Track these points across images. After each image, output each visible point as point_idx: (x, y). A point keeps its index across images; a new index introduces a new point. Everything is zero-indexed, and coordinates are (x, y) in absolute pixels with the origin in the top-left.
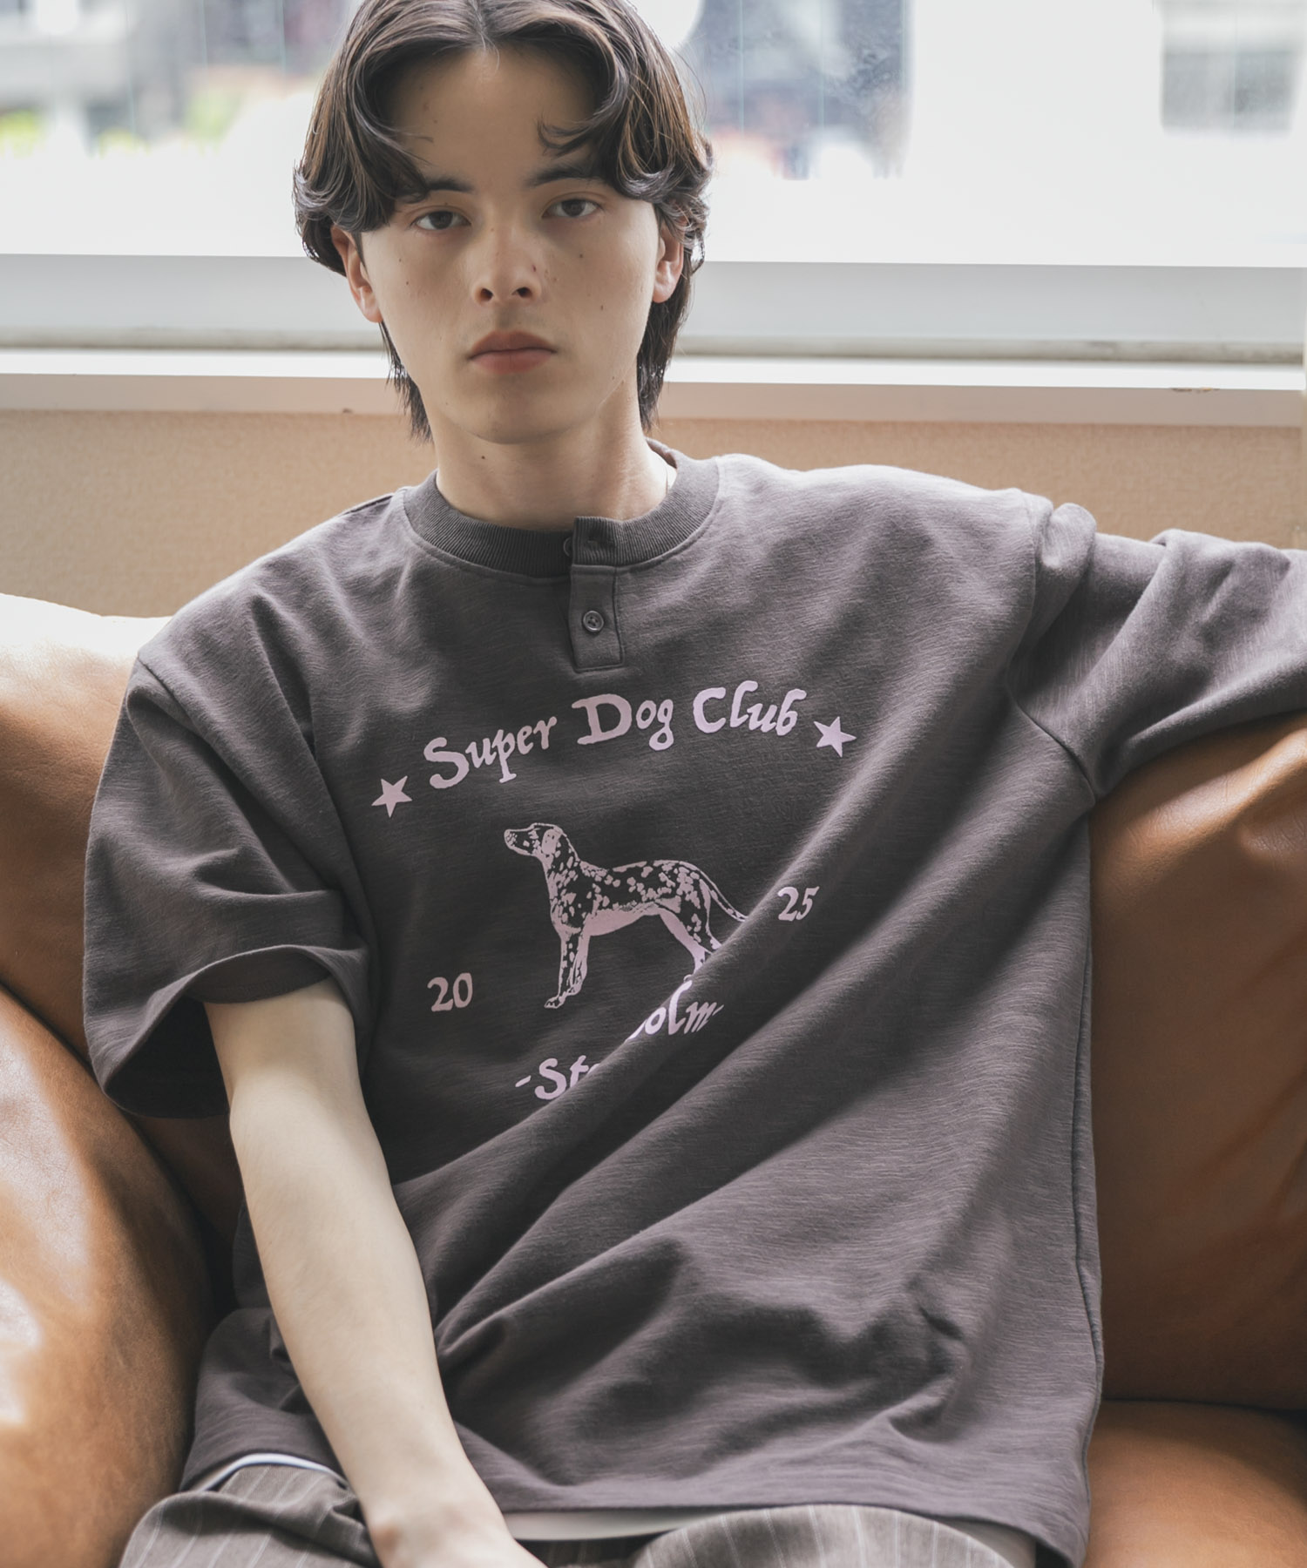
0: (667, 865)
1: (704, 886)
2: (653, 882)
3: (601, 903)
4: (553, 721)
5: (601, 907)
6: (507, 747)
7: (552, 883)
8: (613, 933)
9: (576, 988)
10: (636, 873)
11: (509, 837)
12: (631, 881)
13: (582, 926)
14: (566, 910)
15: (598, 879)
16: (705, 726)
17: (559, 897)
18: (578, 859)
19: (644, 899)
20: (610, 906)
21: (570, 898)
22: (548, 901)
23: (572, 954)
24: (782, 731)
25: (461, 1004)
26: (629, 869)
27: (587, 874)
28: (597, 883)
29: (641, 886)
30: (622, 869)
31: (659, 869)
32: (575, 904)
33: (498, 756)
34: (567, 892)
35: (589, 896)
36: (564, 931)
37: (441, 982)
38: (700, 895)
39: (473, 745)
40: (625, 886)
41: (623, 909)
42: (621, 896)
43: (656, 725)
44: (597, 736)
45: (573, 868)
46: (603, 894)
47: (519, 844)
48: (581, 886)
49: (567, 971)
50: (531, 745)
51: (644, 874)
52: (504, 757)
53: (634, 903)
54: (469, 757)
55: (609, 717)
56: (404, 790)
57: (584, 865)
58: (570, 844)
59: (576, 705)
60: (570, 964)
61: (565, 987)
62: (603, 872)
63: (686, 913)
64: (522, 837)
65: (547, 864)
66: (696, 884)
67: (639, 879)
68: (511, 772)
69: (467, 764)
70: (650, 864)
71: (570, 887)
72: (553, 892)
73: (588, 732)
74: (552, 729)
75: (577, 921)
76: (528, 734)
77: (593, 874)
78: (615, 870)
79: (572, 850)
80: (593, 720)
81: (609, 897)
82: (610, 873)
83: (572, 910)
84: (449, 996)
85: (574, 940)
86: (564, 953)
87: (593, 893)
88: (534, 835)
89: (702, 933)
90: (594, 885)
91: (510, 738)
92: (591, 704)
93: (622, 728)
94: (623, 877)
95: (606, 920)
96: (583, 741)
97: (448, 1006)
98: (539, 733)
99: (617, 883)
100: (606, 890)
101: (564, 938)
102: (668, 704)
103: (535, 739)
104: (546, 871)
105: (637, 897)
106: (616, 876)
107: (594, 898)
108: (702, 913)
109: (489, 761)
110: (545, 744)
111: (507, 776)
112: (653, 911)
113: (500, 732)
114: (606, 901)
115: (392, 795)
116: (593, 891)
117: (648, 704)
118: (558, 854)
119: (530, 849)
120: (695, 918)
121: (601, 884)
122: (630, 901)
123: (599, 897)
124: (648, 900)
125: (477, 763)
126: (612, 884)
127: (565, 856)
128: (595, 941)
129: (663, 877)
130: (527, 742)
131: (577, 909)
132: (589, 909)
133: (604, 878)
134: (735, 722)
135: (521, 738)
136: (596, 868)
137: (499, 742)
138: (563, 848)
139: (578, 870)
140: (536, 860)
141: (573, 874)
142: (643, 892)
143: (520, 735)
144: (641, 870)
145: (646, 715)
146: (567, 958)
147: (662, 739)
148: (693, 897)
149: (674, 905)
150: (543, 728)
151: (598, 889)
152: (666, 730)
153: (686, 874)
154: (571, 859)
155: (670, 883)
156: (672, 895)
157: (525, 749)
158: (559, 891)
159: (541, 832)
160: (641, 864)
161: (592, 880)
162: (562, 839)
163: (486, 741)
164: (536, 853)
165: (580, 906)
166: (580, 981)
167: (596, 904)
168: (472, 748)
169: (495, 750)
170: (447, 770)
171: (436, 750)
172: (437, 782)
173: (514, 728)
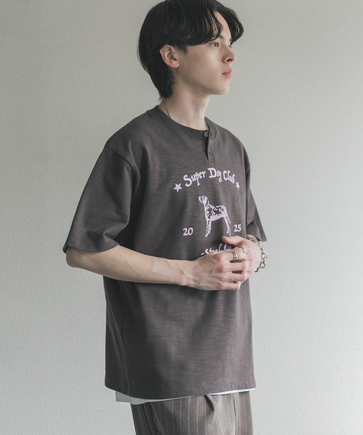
3: (214, 214)
4: (205, 172)
6: (198, 177)
7: (206, 208)
8: (216, 221)
9: (209, 232)
12: (219, 209)
13: (210, 219)
14: (207, 215)
15: (213, 209)
16: (225, 179)
17: (206, 212)
18: (209, 204)
19: (222, 213)
20: (215, 215)
21: (208, 212)
22: (205, 213)
23: (208, 225)
24: (233, 183)
26: (219, 207)
27: (211, 207)
28: (213, 210)
29: (221, 211)
30: (218, 207)
32: (209, 214)
33: (197, 179)
34: (208, 211)
35: (211, 212)
36: (207, 219)
37: (186, 229)
39: (192, 176)
40: (218, 210)
41: (218, 215)
42: (217, 212)
43: (219, 176)
44: (211, 176)
45: (208, 206)
46: (214, 212)
48: (210, 210)
49: (208, 228)
50: (202, 176)
52: (198, 179)
53: (220, 214)
54: (192, 179)
55: (213, 173)
56: (181, 186)
57: (210, 206)
58: (208, 201)
59: (209, 169)
60: (208, 227)
61: (207, 232)
62: (214, 207)
63: (226, 217)
64: (201, 198)
67: (221, 209)
68: (199, 183)
69: (192, 181)
71: (208, 210)
73: (210, 175)
74: (205, 174)
75: (209, 218)
76: (201, 174)
77: (212, 208)
78: (217, 207)
79: (208, 202)
80: (211, 173)
81: (215, 212)
82: (215, 207)
83: (208, 215)
84: (187, 232)
85: (209, 222)
86: (207, 224)
87: (212, 212)
88: (203, 199)
89: (228, 222)
90: (212, 210)
91: (198, 174)
92: (210, 169)
93: (215, 176)
94: (218, 208)
95: (215, 218)
96: (210, 177)
97: (187, 235)
98: (203, 174)
99: (217, 210)
100: (215, 211)
101: (207, 221)
102: (220, 172)
103: (202, 175)
104: (205, 206)
105: (220, 213)
106: (217, 208)
107: (212, 213)
109: (195, 180)
110: (204, 177)
111: (199, 184)
112: (223, 216)
113: (196, 173)
114: (215, 213)
115: (178, 187)
116: (212, 211)
117: (218, 171)
119: (202, 201)
120: (227, 219)
121: (214, 210)
122: (219, 214)
123: (213, 212)
124: (223, 214)
126: (216, 210)
127: (207, 203)
128: (212, 222)
130: (201, 176)
131: (209, 215)
132: (211, 215)
133: (214, 209)
134: (228, 179)
135: (200, 175)
136: (212, 206)
137: (196, 175)
138: (207, 202)
140: (203, 204)
141: (208, 207)
142: (222, 212)
143: (200, 174)
144: (221, 207)
145: (218, 174)
146: (208, 226)
147: (220, 180)
149: (225, 215)
150: (204, 173)
151: (213, 211)
152: (221, 178)
154: (208, 204)
157: (201, 177)
158: (206, 211)
161: (212, 209)
162: (207, 200)
163: (194, 175)
164: (203, 202)
165: (210, 214)
166: (210, 231)
167: (213, 214)
168: (192, 177)
169: (196, 177)
170: (188, 182)
171: (186, 178)
172: (187, 185)
173: (198, 172)
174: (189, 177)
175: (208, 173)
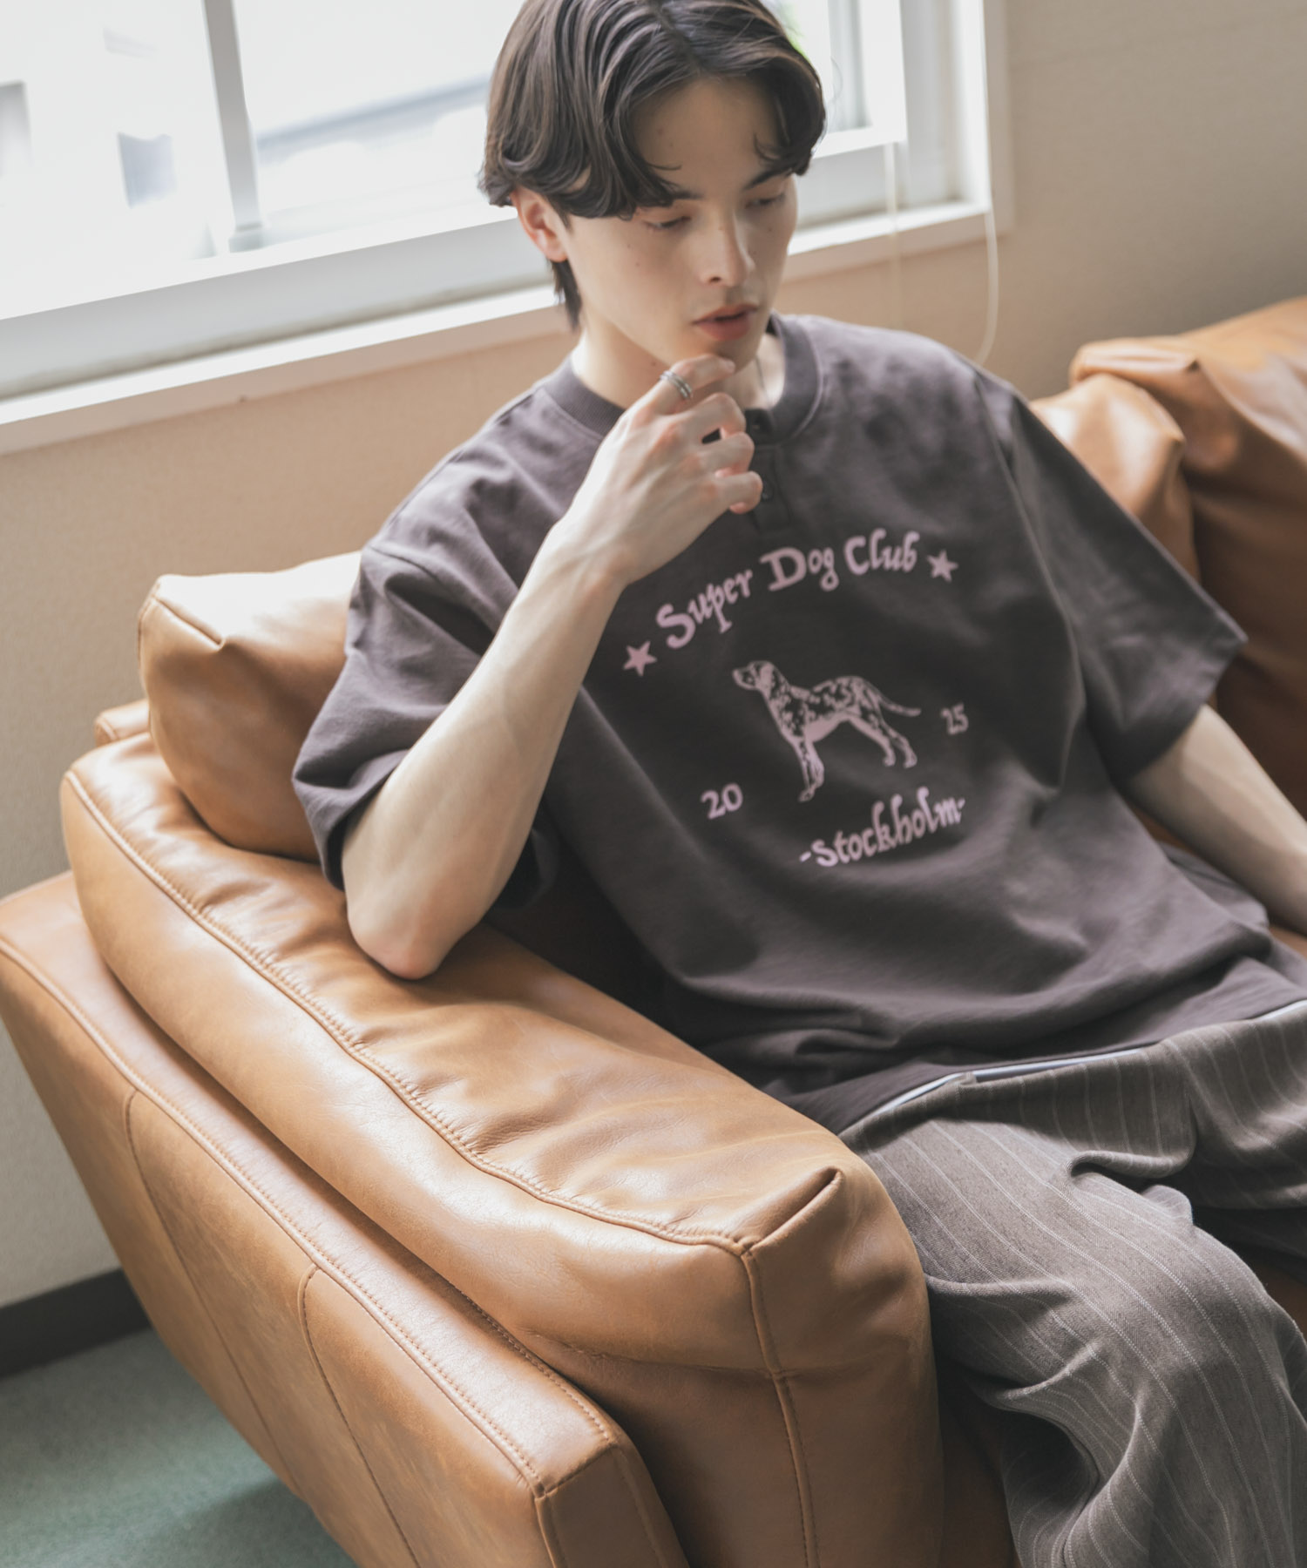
0: (844, 681)
1: (871, 694)
2: (838, 696)
3: (810, 717)
4: (749, 573)
5: (811, 720)
6: (718, 599)
7: (774, 706)
8: (825, 737)
9: (821, 780)
10: (826, 690)
11: (737, 675)
12: (826, 697)
13: (804, 736)
14: (789, 726)
15: (804, 699)
16: (858, 569)
17: (781, 718)
18: (786, 685)
19: (836, 709)
20: (816, 718)
21: (788, 716)
22: (775, 721)
23: (807, 757)
24: (908, 567)
25: (732, 807)
26: (822, 688)
28: (804, 702)
29: (832, 700)
30: (818, 689)
31: (839, 687)
32: (793, 720)
33: (713, 608)
34: (785, 713)
35: (801, 712)
36: (794, 741)
37: (711, 795)
38: (870, 700)
39: (694, 604)
40: (822, 702)
41: (825, 720)
42: (822, 710)
43: (824, 570)
44: (782, 582)
45: (785, 693)
46: (810, 710)
47: (745, 680)
48: (794, 706)
49: (808, 769)
50: (736, 595)
51: (834, 689)
52: (718, 607)
53: (831, 713)
54: (692, 616)
55: (788, 566)
56: (650, 653)
57: (792, 689)
58: (779, 675)
59: (764, 559)
60: (809, 763)
61: (812, 781)
62: (807, 694)
63: (865, 714)
64: (746, 676)
65: (767, 693)
66: (865, 693)
67: (830, 695)
68: (727, 621)
69: (692, 621)
70: (834, 681)
71: (788, 708)
72: (775, 713)
74: (748, 580)
75: (798, 732)
76: (731, 585)
77: (800, 695)
78: (814, 690)
79: (782, 679)
80: (778, 570)
81: (814, 711)
82: (811, 693)
83: (793, 725)
84: (720, 803)
85: (802, 745)
86: (800, 756)
87: (803, 710)
88: (753, 672)
89: (880, 727)
90: (802, 704)
91: (719, 591)
92: (774, 558)
93: (800, 574)
94: (819, 694)
95: (818, 728)
96: (773, 587)
97: (721, 812)
98: (739, 584)
99: (818, 700)
100: (812, 707)
101: (797, 747)
102: (829, 553)
103: (737, 589)
104: (767, 698)
105: (831, 709)
106: (815, 695)
107: (804, 713)
108: (874, 713)
109: (708, 615)
110: (746, 592)
111: (725, 625)
112: (844, 718)
113: (710, 588)
114: (813, 715)
115: (639, 659)
116: (803, 708)
117: (815, 554)
118: (774, 684)
119: (753, 683)
120: (872, 717)
121: (807, 702)
122: (828, 712)
123: (807, 713)
124: (839, 710)
125: (699, 619)
126: (814, 702)
127: (777, 684)
129: (844, 691)
130: (732, 593)
131: (796, 724)
132: (802, 722)
133: (808, 698)
134: (876, 563)
135: (727, 589)
136: (800, 690)
137: (711, 595)
138: (775, 679)
139: (789, 694)
140: (758, 691)
141: (786, 697)
142: (834, 705)
143: (725, 587)
144: (829, 688)
145: (815, 561)
146: (805, 760)
147: (830, 580)
148: (865, 703)
149: (855, 710)
150: (743, 579)
151: (806, 707)
152: (831, 573)
153: (857, 687)
154: (782, 686)
155: (849, 695)
156: (851, 704)
157: (732, 598)
158: (780, 712)
159: (758, 669)
160: (829, 683)
161: (799, 699)
162: (773, 672)
163: (702, 598)
164: (757, 686)
165: (797, 721)
166: (820, 773)
167: (807, 718)
168: (692, 607)
169: (709, 604)
170: (679, 631)
171: (667, 616)
172: (674, 642)
173: (719, 582)
174: (680, 608)
175: (765, 574)
